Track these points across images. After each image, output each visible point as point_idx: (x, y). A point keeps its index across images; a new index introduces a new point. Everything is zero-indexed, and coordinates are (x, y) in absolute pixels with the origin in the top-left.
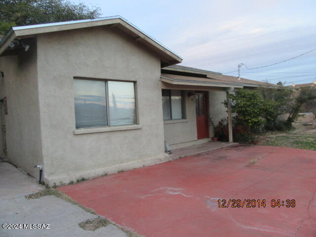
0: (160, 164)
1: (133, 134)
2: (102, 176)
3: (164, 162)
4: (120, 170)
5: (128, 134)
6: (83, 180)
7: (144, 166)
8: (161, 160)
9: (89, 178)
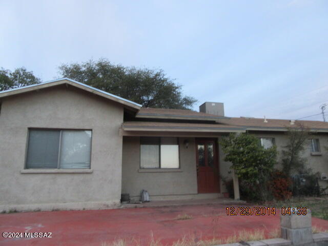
0: (105, 210)
1: (81, 177)
2: (35, 211)
3: (112, 208)
4: (55, 208)
5: (76, 177)
6: (16, 211)
7: (84, 209)
8: (108, 206)
9: (21, 211)
